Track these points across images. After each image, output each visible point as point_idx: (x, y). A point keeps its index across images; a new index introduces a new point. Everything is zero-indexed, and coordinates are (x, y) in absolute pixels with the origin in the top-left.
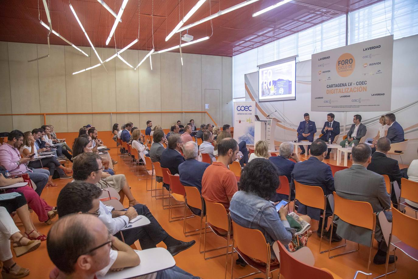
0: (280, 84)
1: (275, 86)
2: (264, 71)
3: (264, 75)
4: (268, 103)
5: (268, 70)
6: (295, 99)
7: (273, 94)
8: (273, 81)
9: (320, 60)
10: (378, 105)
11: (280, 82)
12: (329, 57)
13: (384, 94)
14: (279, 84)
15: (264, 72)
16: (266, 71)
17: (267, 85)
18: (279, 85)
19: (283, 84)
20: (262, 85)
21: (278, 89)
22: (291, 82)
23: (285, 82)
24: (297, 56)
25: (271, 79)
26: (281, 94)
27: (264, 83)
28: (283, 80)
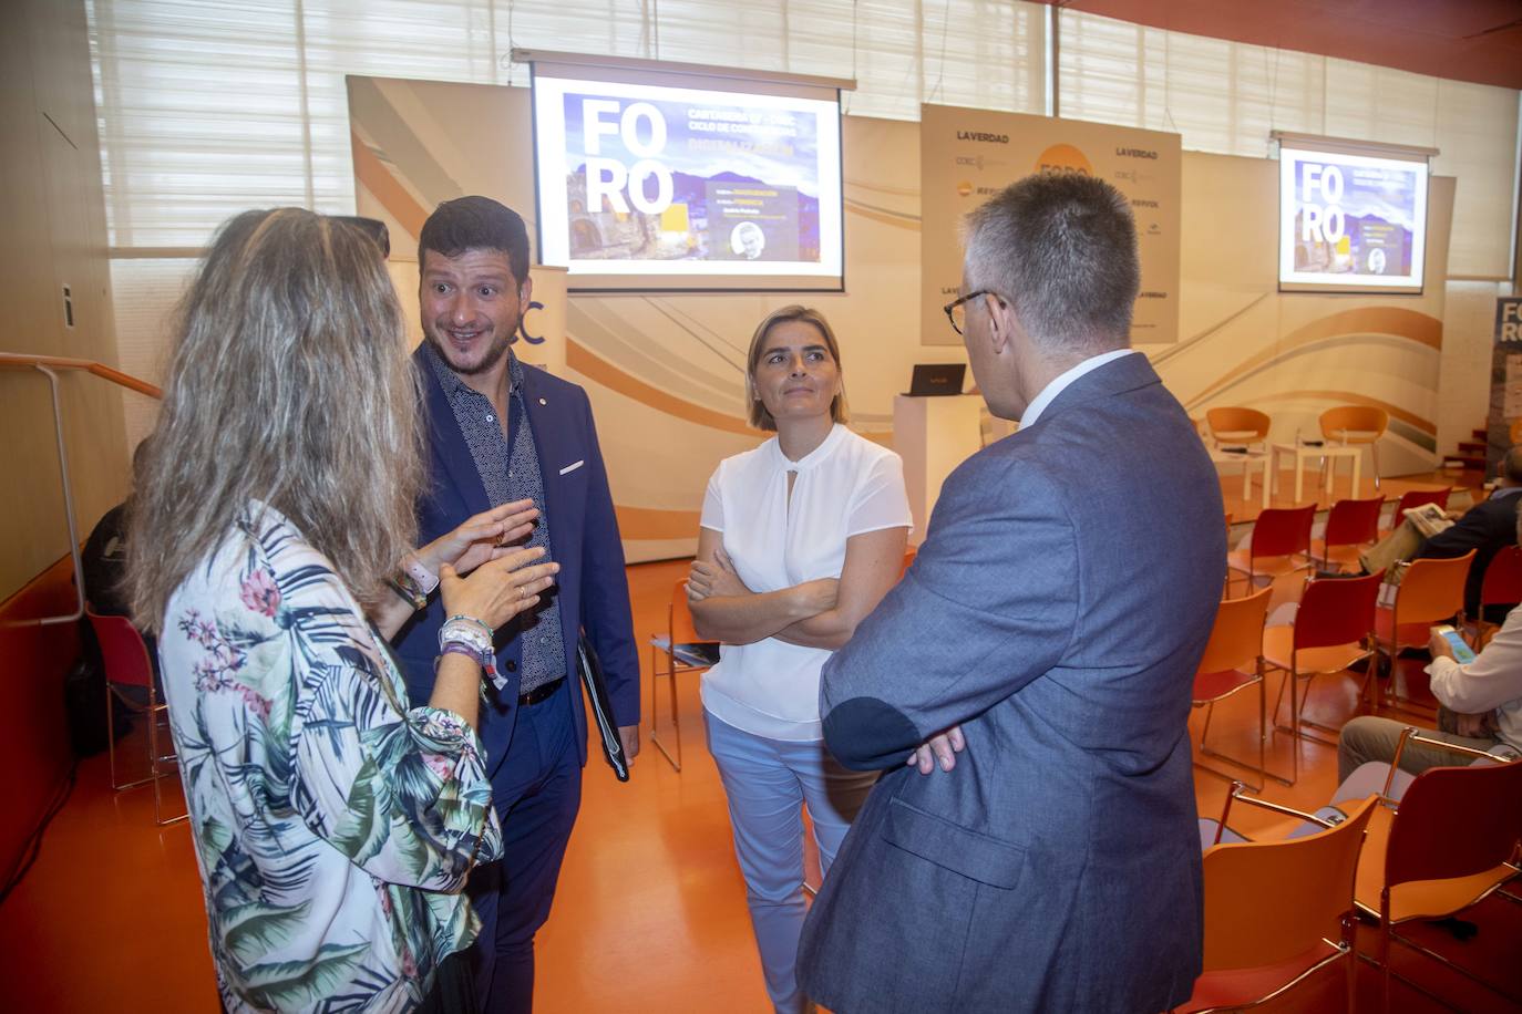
0: (737, 201)
1: (693, 205)
2: (586, 103)
3: (592, 126)
4: (635, 302)
5: (625, 103)
6: (839, 287)
7: (685, 252)
8: (679, 178)
9: (966, 136)
10: (1153, 326)
11: (737, 192)
12: (1003, 140)
13: (1162, 296)
14: (724, 202)
15: (590, 109)
16: (614, 107)
17: (625, 191)
18: (729, 207)
19: (761, 203)
20: (570, 182)
21: (722, 225)
22: (815, 201)
23: (774, 194)
24: (851, 85)
25: (656, 157)
26: (744, 257)
27: (593, 176)
28: (759, 182)
